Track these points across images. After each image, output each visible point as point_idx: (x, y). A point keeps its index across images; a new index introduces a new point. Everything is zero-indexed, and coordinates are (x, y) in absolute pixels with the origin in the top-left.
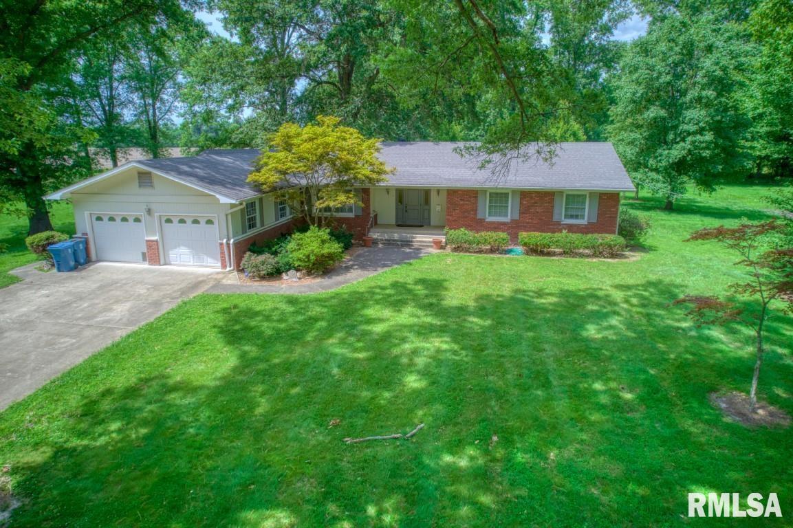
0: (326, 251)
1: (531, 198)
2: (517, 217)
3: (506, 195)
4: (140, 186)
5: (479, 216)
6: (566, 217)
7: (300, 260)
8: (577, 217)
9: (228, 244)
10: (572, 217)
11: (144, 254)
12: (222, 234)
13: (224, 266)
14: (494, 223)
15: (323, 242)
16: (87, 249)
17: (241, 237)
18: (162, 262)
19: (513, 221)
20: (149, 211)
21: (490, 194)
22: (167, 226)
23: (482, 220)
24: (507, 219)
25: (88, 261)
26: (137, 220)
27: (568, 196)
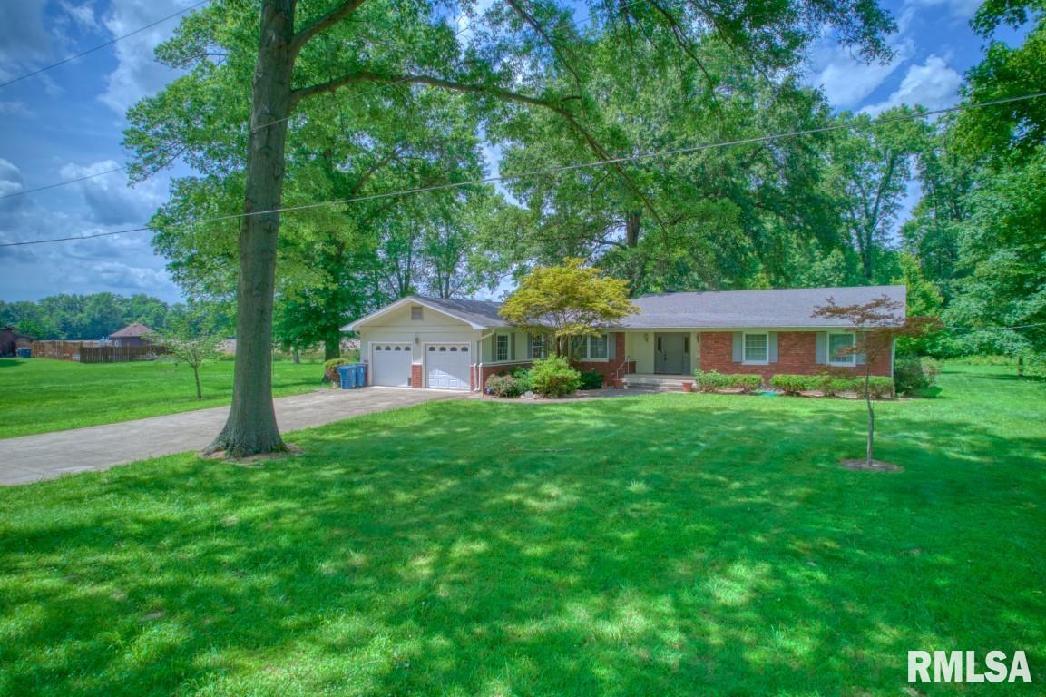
0: (560, 374)
1: (791, 339)
2: (775, 360)
3: (764, 336)
4: (413, 319)
5: (735, 359)
6: (831, 360)
7: (537, 382)
8: (844, 359)
9: (477, 368)
10: (838, 359)
11: (410, 379)
12: (475, 360)
13: (472, 388)
14: (751, 366)
15: (560, 368)
16: (366, 374)
17: (490, 363)
18: (423, 385)
19: (772, 364)
20: (417, 340)
21: (747, 336)
22: (430, 354)
23: (738, 364)
24: (766, 362)
25: (366, 384)
26: (407, 349)
27: (832, 337)
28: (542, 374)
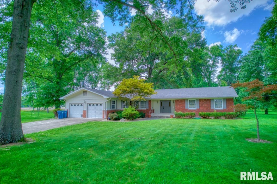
1: (203, 101)
3: (195, 101)
4: (84, 95)
5: (186, 108)
7: (125, 115)
9: (105, 111)
10: (217, 107)
11: (82, 115)
12: (104, 108)
14: (191, 110)
16: (67, 113)
17: (109, 109)
18: (87, 117)
19: (197, 109)
22: (89, 107)
25: (67, 117)
28: (127, 112)
